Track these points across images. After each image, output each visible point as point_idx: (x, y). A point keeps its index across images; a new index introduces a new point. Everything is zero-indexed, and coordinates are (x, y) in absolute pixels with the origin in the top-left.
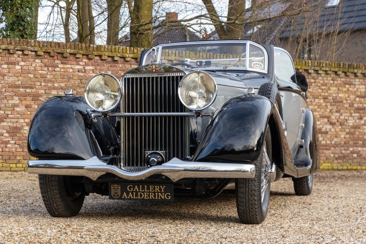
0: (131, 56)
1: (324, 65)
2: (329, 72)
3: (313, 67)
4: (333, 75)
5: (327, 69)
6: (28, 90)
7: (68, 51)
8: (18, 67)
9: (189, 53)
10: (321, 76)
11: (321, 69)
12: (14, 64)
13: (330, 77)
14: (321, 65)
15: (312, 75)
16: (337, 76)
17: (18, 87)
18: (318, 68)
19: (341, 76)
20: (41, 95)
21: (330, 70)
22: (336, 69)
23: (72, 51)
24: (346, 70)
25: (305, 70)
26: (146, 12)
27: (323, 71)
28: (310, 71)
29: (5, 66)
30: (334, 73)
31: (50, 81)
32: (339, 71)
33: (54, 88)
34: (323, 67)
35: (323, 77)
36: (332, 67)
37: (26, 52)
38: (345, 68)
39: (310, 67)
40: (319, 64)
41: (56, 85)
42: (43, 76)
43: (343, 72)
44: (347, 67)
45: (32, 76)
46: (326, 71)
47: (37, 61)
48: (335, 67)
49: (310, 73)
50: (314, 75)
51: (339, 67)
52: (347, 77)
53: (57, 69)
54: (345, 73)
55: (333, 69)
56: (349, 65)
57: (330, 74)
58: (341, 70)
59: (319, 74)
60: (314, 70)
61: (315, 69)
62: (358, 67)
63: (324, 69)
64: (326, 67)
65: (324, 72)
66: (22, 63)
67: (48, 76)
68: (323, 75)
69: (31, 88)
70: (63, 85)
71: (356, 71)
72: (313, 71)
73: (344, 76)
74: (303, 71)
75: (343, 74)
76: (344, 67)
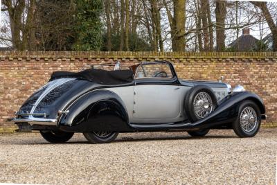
0: (133, 57)
3: (268, 57)
10: (275, 62)
12: (57, 66)
18: (272, 57)
23: (93, 57)
26: (181, 24)
37: (64, 59)
39: (266, 57)
47: (72, 64)
49: (266, 61)
50: (270, 62)
59: (273, 61)
60: (269, 59)
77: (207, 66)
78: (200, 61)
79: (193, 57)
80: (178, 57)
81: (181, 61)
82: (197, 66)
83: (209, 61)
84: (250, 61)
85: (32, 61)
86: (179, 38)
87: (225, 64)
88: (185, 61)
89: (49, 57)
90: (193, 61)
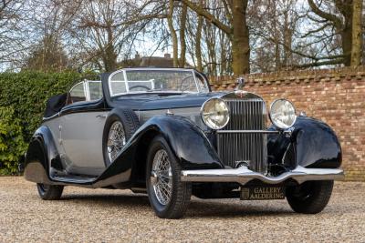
6: (333, 111)
7: (358, 73)
8: (323, 92)
12: (321, 90)
17: (324, 109)
20: (342, 115)
29: (314, 93)
31: (349, 101)
33: (352, 107)
41: (354, 104)
42: (344, 98)
45: (334, 98)
47: (338, 85)
53: (354, 90)
66: (326, 89)
67: (348, 98)
69: (335, 109)
70: (359, 104)
85: (292, 84)
89: (309, 77)
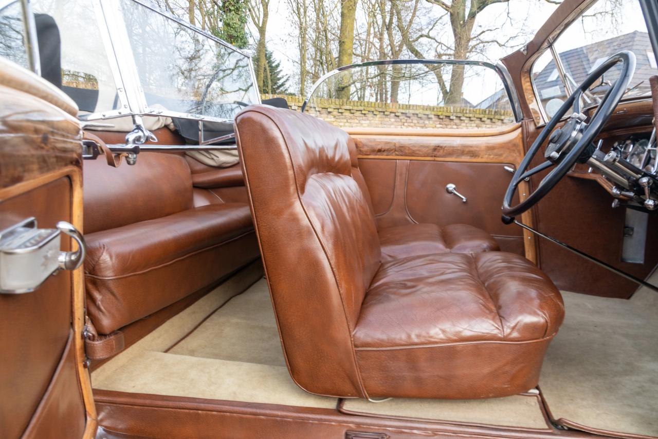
1: (468, 112)
2: (472, 119)
3: (455, 114)
4: (478, 122)
5: (471, 115)
9: (321, 100)
10: (464, 122)
11: (464, 116)
13: (475, 123)
14: (465, 112)
15: (454, 121)
16: (482, 123)
18: (461, 115)
19: (486, 123)
21: (474, 117)
22: (481, 116)
24: (492, 117)
25: (446, 116)
27: (467, 117)
28: (452, 117)
30: (479, 119)
32: (484, 117)
34: (466, 113)
35: (466, 123)
36: (476, 113)
38: (491, 115)
39: (452, 114)
40: (462, 111)
43: (488, 119)
44: (493, 113)
46: (470, 118)
48: (479, 114)
49: (453, 120)
50: (457, 121)
51: (484, 113)
52: (493, 124)
54: (491, 119)
55: (478, 116)
56: (495, 112)
57: (475, 120)
58: (486, 116)
59: (461, 120)
60: (457, 117)
61: (457, 115)
62: (505, 113)
63: (468, 115)
64: (470, 113)
65: (468, 119)
68: (466, 121)
71: (503, 117)
72: (454, 118)
73: (490, 123)
74: (444, 117)
75: (489, 121)
76: (490, 113)
77: (368, 122)
78: (358, 114)
79: (348, 107)
80: (326, 105)
81: (330, 112)
82: (352, 121)
83: (370, 115)
84: (429, 118)
86: (343, 88)
87: (393, 120)
88: (335, 113)
90: (347, 114)
